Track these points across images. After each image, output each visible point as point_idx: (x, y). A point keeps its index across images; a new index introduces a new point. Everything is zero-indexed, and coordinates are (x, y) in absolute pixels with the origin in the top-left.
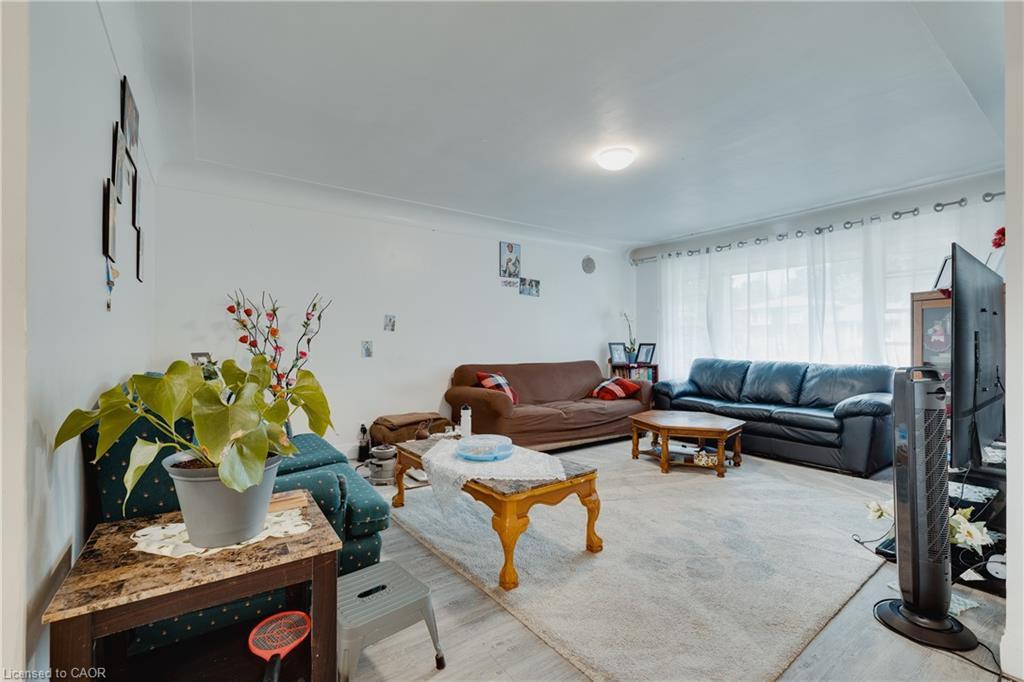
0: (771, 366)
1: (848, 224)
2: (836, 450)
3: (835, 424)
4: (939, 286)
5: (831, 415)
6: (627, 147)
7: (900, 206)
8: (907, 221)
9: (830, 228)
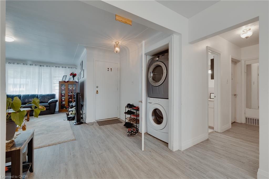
0: (28, 95)
1: (47, 66)
2: (48, 110)
3: (49, 105)
4: (63, 80)
5: (48, 104)
6: (12, 37)
7: (57, 65)
8: (58, 68)
9: (43, 66)
